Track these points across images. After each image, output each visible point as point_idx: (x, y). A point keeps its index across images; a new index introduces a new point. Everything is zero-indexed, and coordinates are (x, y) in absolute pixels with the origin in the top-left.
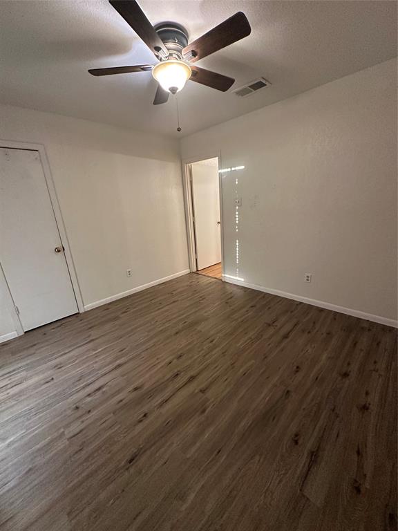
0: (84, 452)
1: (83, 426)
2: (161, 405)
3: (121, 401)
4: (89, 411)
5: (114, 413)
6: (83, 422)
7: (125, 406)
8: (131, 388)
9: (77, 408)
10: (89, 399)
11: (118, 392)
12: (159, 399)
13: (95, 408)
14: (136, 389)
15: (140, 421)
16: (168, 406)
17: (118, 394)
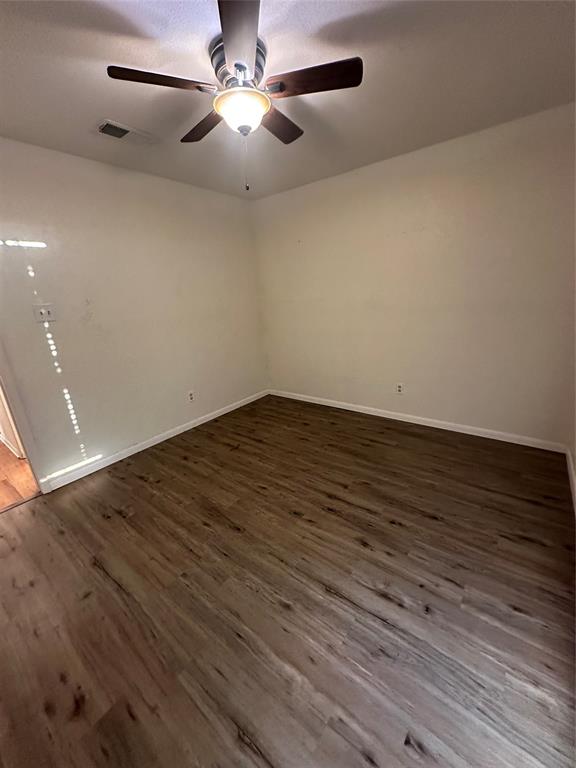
0: (459, 561)
1: (442, 582)
2: (375, 513)
3: (389, 554)
4: (421, 586)
5: (406, 554)
6: (437, 586)
7: (393, 547)
8: (366, 551)
9: (427, 609)
10: (407, 601)
11: (376, 563)
12: (369, 517)
13: (413, 581)
14: (365, 544)
15: (400, 524)
16: (372, 507)
17: (380, 562)
